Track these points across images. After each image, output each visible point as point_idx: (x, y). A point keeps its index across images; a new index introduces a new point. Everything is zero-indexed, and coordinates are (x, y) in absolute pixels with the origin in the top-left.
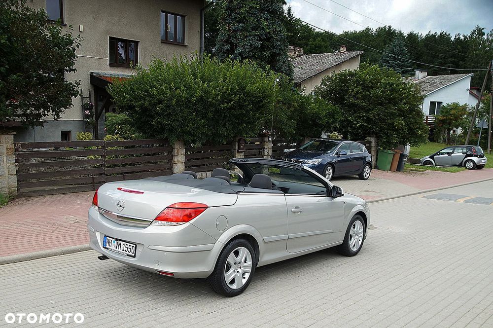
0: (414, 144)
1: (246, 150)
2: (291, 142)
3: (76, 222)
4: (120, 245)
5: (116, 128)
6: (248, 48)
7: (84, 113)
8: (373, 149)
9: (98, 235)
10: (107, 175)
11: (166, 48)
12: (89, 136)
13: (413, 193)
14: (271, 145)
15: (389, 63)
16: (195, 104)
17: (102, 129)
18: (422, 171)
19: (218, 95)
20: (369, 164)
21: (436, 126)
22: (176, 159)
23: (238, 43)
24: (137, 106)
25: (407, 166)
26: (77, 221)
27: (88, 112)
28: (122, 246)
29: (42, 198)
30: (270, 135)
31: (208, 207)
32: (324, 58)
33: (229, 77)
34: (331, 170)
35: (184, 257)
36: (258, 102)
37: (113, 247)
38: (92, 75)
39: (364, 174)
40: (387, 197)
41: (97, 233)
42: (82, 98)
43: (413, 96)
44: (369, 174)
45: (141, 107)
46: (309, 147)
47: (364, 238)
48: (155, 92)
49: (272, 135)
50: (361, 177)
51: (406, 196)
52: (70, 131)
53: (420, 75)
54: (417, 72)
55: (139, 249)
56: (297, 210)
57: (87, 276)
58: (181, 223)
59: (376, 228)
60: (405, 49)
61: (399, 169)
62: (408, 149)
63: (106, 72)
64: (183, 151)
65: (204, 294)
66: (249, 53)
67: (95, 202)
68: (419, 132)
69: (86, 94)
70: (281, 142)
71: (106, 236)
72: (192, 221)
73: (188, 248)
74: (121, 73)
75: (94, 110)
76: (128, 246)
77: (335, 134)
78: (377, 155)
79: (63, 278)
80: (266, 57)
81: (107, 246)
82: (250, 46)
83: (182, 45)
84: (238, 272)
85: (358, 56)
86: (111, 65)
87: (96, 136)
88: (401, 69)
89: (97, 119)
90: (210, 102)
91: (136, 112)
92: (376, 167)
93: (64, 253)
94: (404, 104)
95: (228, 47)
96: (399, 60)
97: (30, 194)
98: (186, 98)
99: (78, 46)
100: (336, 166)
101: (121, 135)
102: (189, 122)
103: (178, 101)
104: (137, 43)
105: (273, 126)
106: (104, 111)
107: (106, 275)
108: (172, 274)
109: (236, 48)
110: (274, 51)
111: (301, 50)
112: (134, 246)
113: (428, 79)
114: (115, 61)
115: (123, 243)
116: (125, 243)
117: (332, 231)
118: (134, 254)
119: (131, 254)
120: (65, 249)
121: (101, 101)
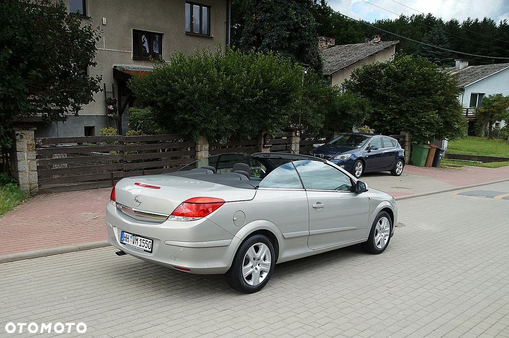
0: (451, 138)
1: (273, 145)
2: (319, 136)
3: (95, 219)
4: (137, 240)
5: (138, 124)
6: (276, 39)
7: (107, 108)
8: (407, 144)
9: (115, 230)
10: (125, 171)
11: (191, 40)
12: (112, 132)
13: (447, 189)
14: (298, 140)
15: (428, 53)
16: (219, 99)
17: (126, 124)
18: (460, 167)
19: (242, 88)
20: (402, 159)
21: (476, 120)
22: (199, 154)
23: (265, 34)
24: (159, 102)
25: (443, 162)
26: (95, 217)
27: (111, 107)
28: (139, 242)
29: (62, 194)
30: (297, 130)
31: (225, 202)
32: (357, 49)
33: (254, 69)
34: (361, 166)
35: (200, 252)
36: (284, 96)
37: (130, 243)
38: (115, 69)
39: (397, 170)
40: (420, 194)
41: (114, 228)
42: (105, 92)
43: (450, 87)
44: (401, 170)
45: (163, 102)
46: (338, 141)
47: (391, 235)
48: (177, 86)
49: (300, 129)
50: (394, 174)
51: (440, 192)
52: (93, 127)
53: (460, 65)
54: (458, 62)
55: (156, 245)
56: (318, 206)
57: (101, 273)
58: (198, 218)
59: (404, 226)
60: (445, 38)
61: (435, 164)
62: (446, 143)
63: (130, 66)
64: (207, 147)
65: (219, 291)
66: (276, 44)
67: (113, 198)
68: (457, 126)
69: (109, 89)
70: (310, 136)
71: (123, 232)
72: (208, 217)
73: (205, 244)
74: (145, 67)
75: (117, 105)
76: (144, 242)
77: (366, 128)
78: (411, 150)
79: (77, 274)
80: (294, 49)
81: (124, 242)
82: (278, 37)
83: (208, 37)
84: (256, 268)
85: (393, 46)
86: (135, 59)
87: (120, 132)
88: (441, 59)
89: (121, 114)
90: (234, 96)
91: (158, 107)
92: (410, 163)
93: (80, 249)
94: (440, 95)
95: (254, 38)
96: (438, 49)
97: (50, 190)
98: (209, 92)
99: (97, 39)
100: (366, 161)
101: (144, 130)
102: (212, 117)
103: (200, 95)
104: (161, 35)
105: (301, 121)
106: (128, 106)
107: (121, 272)
108: (188, 269)
109: (263, 39)
110: (302, 42)
111: (333, 41)
112: (151, 241)
113: (469, 69)
114: (139, 55)
115: (139, 238)
116: (142, 239)
117: (356, 227)
118: (150, 250)
119: (147, 249)
120: (81, 245)
121: (124, 96)
